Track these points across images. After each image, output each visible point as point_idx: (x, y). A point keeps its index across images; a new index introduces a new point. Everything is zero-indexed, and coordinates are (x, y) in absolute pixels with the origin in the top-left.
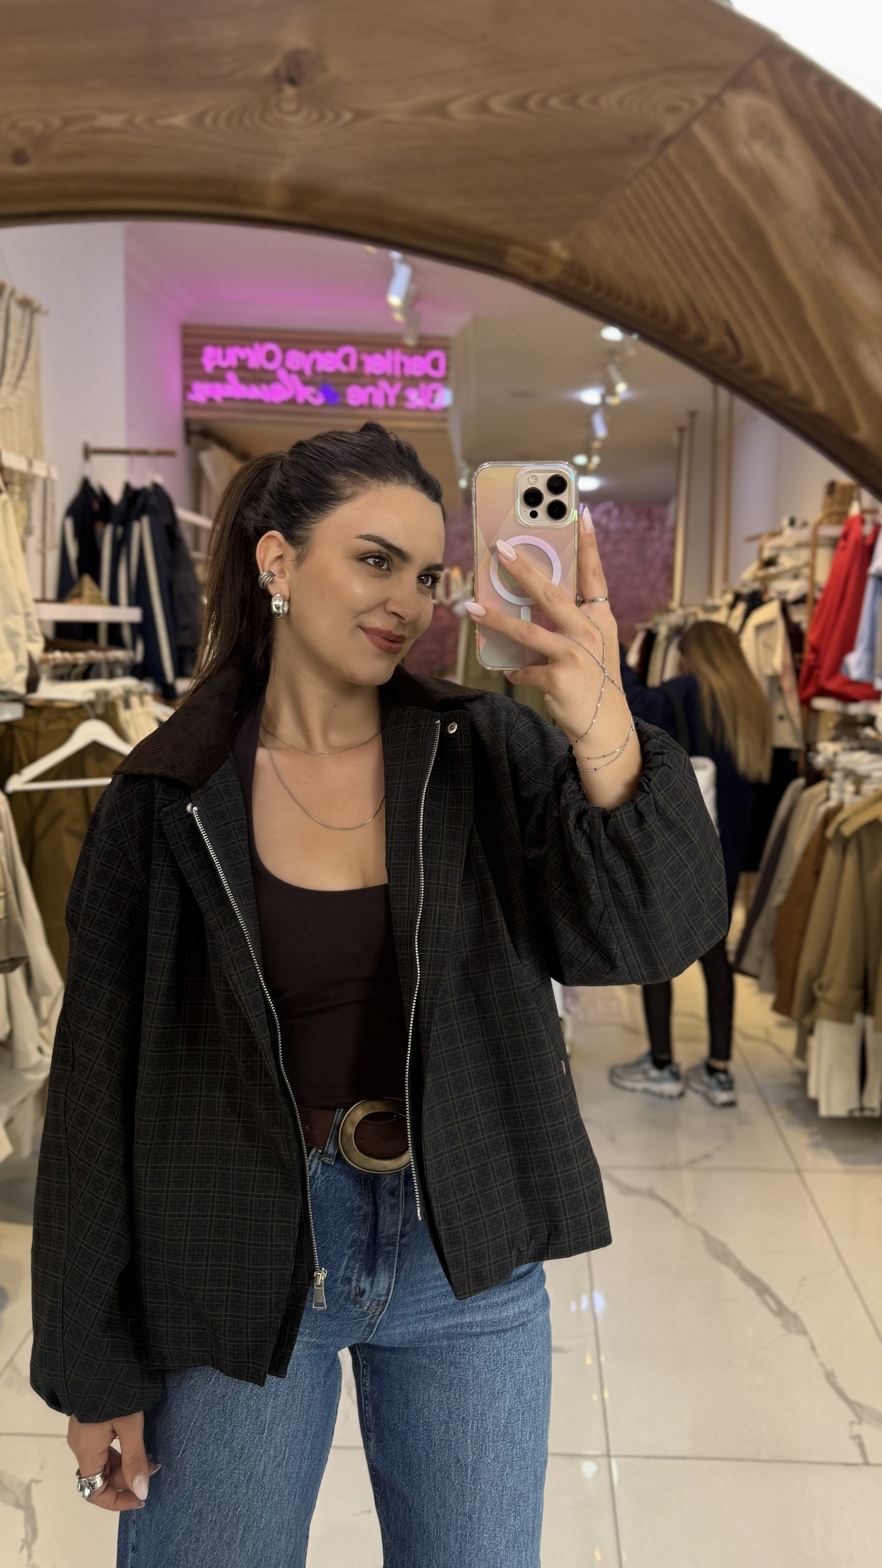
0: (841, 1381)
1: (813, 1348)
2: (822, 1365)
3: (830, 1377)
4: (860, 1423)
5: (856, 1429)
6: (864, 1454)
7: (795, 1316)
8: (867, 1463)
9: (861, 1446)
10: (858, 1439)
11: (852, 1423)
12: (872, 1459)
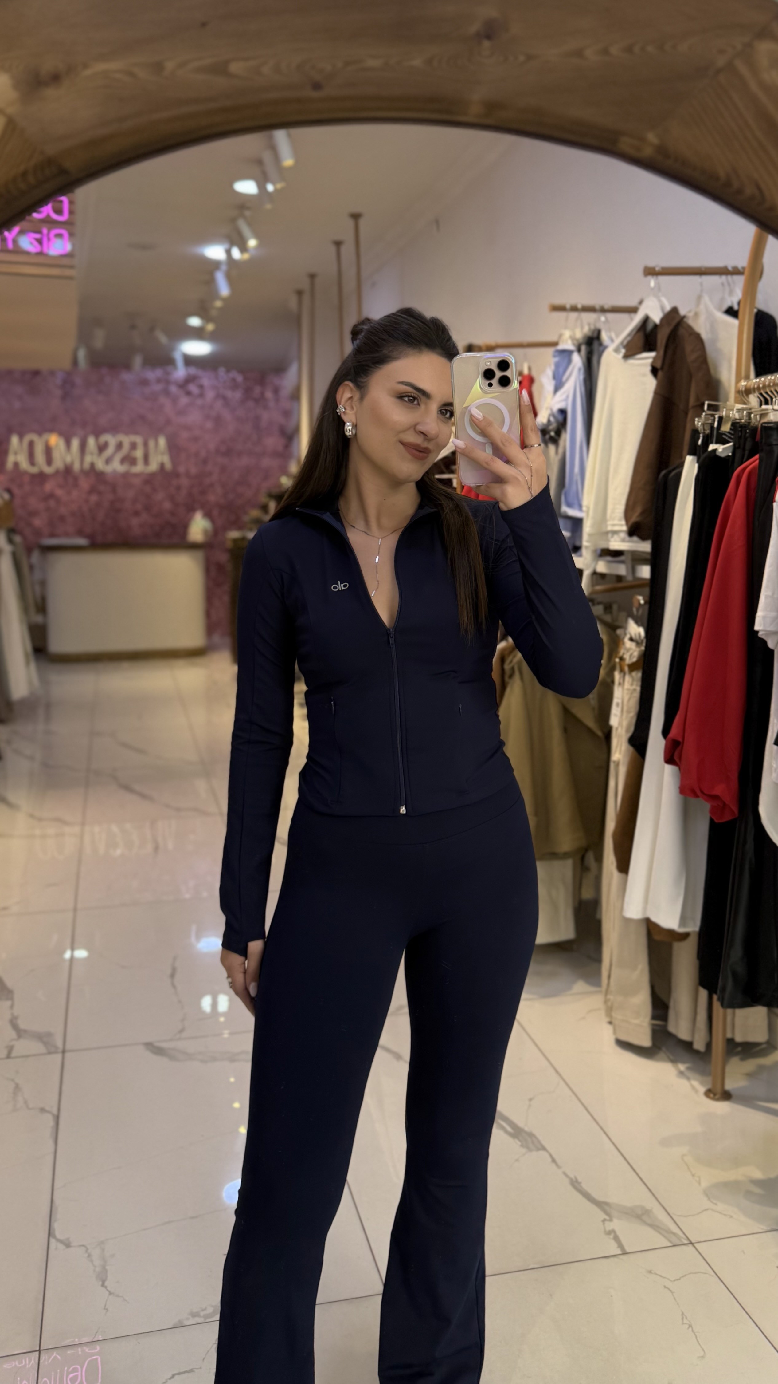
0: (586, 1186)
1: (554, 1161)
2: (565, 1174)
3: (575, 1184)
4: (611, 1220)
5: (610, 1226)
6: (620, 1246)
7: (531, 1135)
8: (625, 1253)
9: (616, 1239)
10: (612, 1233)
11: (604, 1221)
12: (628, 1249)
